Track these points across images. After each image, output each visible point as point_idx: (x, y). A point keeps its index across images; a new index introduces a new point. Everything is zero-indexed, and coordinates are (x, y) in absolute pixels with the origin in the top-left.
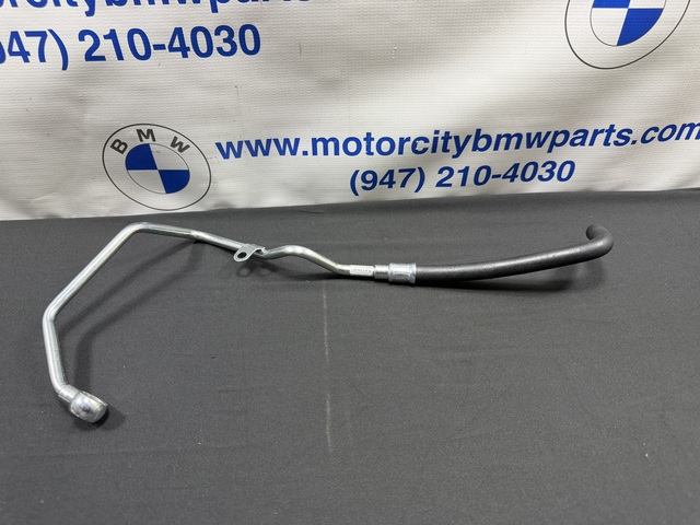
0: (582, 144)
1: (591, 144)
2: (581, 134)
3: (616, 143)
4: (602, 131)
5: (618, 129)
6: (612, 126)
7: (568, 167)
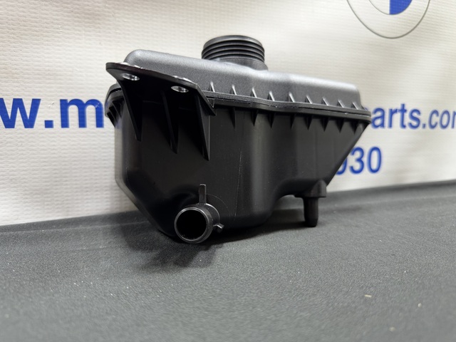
0: (382, 125)
1: (390, 126)
2: (379, 114)
3: (411, 126)
4: (396, 111)
5: (409, 108)
6: (403, 105)
7: (375, 154)
